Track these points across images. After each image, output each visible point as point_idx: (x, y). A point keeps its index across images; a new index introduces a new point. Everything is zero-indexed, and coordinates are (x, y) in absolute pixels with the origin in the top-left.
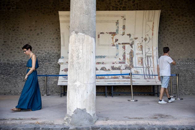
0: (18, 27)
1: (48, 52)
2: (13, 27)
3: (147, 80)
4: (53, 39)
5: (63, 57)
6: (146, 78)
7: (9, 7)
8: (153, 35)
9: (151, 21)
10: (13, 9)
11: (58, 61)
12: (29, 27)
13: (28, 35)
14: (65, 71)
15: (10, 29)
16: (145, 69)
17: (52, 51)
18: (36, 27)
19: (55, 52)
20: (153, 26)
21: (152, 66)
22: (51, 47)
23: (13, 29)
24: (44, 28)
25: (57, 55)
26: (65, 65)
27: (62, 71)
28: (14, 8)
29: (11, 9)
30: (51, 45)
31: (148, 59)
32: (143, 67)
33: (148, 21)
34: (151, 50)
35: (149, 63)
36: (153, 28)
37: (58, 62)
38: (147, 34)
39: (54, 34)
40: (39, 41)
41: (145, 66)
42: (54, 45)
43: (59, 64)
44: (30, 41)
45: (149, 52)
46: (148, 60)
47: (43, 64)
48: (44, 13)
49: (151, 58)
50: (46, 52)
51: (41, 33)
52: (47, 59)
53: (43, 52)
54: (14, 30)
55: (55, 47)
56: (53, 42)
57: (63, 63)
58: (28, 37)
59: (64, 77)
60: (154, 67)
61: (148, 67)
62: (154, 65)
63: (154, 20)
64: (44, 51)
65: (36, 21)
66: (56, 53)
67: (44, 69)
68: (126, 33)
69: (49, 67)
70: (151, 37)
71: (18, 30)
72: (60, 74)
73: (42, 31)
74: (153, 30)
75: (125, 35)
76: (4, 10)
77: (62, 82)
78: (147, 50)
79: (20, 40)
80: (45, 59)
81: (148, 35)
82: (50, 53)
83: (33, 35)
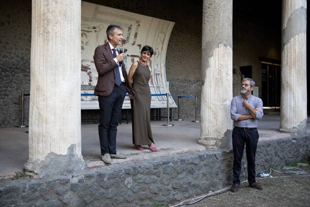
1: (21, 56)
3: (162, 102)
6: (160, 99)
8: (162, 49)
9: (164, 33)
16: (156, 88)
20: (164, 39)
21: (161, 85)
24: (14, 14)
31: (157, 77)
32: (154, 87)
33: (161, 33)
34: (159, 66)
35: (159, 84)
36: (163, 41)
38: (157, 47)
40: (5, 37)
41: (155, 86)
45: (158, 70)
46: (157, 79)
47: (13, 76)
49: (160, 76)
50: (18, 56)
51: (9, 23)
52: (19, 68)
53: (13, 56)
60: (163, 87)
61: (158, 87)
62: (163, 85)
63: (166, 32)
64: (14, 54)
67: (15, 85)
68: (137, 43)
69: (24, 82)
70: (160, 49)
73: (10, 20)
74: (163, 44)
75: (135, 46)
78: (156, 67)
80: (17, 68)
81: (157, 49)
82: (25, 58)
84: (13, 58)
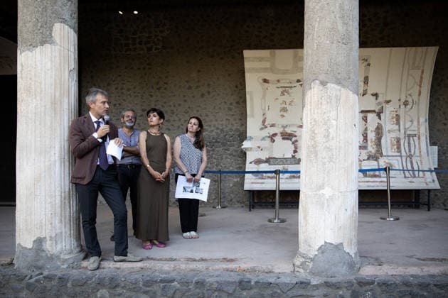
0: (166, 83)
1: (221, 128)
2: (158, 83)
3: (410, 179)
4: (231, 104)
5: (251, 138)
6: (407, 176)
7: (149, 45)
8: (420, 94)
9: (418, 68)
10: (156, 49)
11: (243, 145)
12: (187, 82)
13: (184, 96)
14: (255, 164)
15: (153, 87)
16: (404, 159)
17: (230, 126)
18: (199, 81)
19: (234, 128)
20: (422, 78)
21: (417, 153)
22: (227, 119)
23: (158, 86)
24: (214, 83)
25: (238, 133)
26: (256, 152)
27: (251, 163)
28: (158, 47)
29: (153, 49)
30: (226, 115)
31: (409, 140)
32: (401, 156)
33: (413, 69)
34: (415, 123)
35: (412, 148)
36: (421, 82)
37: (243, 147)
38: (409, 92)
39: (232, 95)
40: (205, 109)
41: (403, 154)
42: (233, 115)
43: (244, 150)
44: (189, 108)
45: (412, 128)
46: (409, 143)
47: (213, 150)
48: (212, 57)
49: (416, 138)
50: (218, 129)
51: (209, 93)
52: (219, 142)
53: (213, 128)
54: (159, 89)
55: (235, 120)
56: (230, 109)
57: (250, 149)
58: (185, 101)
59: (255, 176)
60: (420, 156)
61: (410, 156)
62: (420, 152)
63: (423, 66)
64: (214, 126)
65: (199, 71)
66: (237, 130)
67: (215, 161)
68: (370, 92)
69: (224, 156)
70: (416, 97)
71: (165, 89)
72: (246, 170)
73: (210, 90)
74: (420, 86)
75: (368, 96)
76: (141, 52)
77: (252, 183)
78: (408, 124)
79: (170, 106)
80: (216, 142)
81: (410, 95)
82: (225, 130)
83: (194, 97)
84: (213, 131)
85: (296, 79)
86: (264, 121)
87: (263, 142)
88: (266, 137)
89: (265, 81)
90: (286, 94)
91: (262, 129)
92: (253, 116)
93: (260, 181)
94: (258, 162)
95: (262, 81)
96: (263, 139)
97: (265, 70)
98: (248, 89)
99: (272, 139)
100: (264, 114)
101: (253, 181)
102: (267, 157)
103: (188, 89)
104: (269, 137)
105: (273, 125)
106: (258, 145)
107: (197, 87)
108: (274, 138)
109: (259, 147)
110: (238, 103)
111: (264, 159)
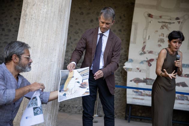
5: (132, 61)
11: (124, 65)
13: (77, 20)
14: (135, 82)
18: (90, 9)
26: (136, 73)
27: (131, 81)
37: (124, 67)
39: (116, 23)
43: (125, 69)
44: (79, 29)
51: (97, 19)
57: (131, 70)
58: (77, 24)
59: (134, 92)
72: (127, 86)
77: (134, 98)
83: (84, 21)
85: (176, 17)
86: (144, 48)
87: (142, 65)
88: (144, 61)
89: (150, 16)
90: (165, 28)
91: (141, 54)
92: (135, 43)
93: (141, 97)
94: (137, 81)
95: (147, 15)
96: (142, 62)
97: (152, 7)
98: (134, 20)
99: (149, 63)
100: (144, 42)
101: (134, 96)
102: (145, 78)
103: (80, 14)
104: (147, 61)
105: (151, 52)
106: (137, 67)
107: (88, 14)
108: (151, 63)
109: (138, 69)
110: (120, 30)
111: (142, 79)
